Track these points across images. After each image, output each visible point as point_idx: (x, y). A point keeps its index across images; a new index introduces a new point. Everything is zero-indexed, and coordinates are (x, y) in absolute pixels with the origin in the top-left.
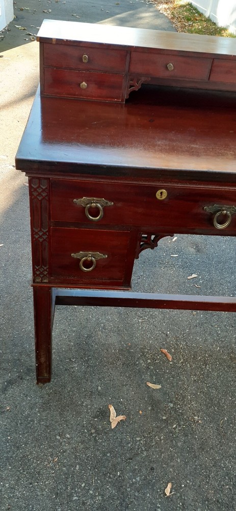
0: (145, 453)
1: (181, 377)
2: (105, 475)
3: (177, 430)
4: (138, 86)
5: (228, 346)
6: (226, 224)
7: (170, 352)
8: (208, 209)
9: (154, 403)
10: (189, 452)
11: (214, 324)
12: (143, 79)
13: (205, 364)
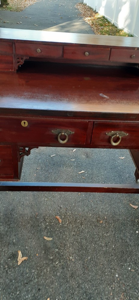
0: (36, 280)
1: (66, 233)
2: (9, 294)
3: (58, 266)
4: (22, 62)
5: (97, 213)
6: (65, 141)
7: (61, 218)
8: (54, 132)
9: (47, 249)
10: (63, 279)
11: (90, 200)
12: (25, 58)
13: (81, 224)
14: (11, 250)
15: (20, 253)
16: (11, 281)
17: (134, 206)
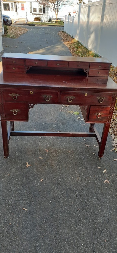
0: (36, 173)
1: (51, 156)
2: (23, 177)
3: (47, 168)
4: (29, 69)
5: (67, 148)
6: (49, 100)
7: (48, 150)
8: (44, 96)
9: (41, 162)
10: (50, 172)
12: (30, 67)
13: (59, 152)
14: (23, 162)
15: (27, 163)
16: (24, 173)
17: (87, 146)
